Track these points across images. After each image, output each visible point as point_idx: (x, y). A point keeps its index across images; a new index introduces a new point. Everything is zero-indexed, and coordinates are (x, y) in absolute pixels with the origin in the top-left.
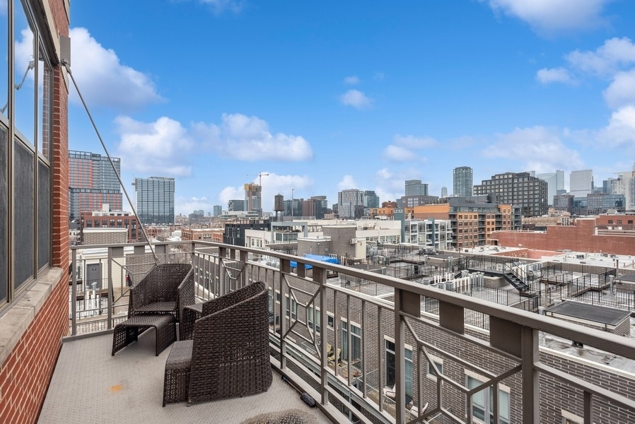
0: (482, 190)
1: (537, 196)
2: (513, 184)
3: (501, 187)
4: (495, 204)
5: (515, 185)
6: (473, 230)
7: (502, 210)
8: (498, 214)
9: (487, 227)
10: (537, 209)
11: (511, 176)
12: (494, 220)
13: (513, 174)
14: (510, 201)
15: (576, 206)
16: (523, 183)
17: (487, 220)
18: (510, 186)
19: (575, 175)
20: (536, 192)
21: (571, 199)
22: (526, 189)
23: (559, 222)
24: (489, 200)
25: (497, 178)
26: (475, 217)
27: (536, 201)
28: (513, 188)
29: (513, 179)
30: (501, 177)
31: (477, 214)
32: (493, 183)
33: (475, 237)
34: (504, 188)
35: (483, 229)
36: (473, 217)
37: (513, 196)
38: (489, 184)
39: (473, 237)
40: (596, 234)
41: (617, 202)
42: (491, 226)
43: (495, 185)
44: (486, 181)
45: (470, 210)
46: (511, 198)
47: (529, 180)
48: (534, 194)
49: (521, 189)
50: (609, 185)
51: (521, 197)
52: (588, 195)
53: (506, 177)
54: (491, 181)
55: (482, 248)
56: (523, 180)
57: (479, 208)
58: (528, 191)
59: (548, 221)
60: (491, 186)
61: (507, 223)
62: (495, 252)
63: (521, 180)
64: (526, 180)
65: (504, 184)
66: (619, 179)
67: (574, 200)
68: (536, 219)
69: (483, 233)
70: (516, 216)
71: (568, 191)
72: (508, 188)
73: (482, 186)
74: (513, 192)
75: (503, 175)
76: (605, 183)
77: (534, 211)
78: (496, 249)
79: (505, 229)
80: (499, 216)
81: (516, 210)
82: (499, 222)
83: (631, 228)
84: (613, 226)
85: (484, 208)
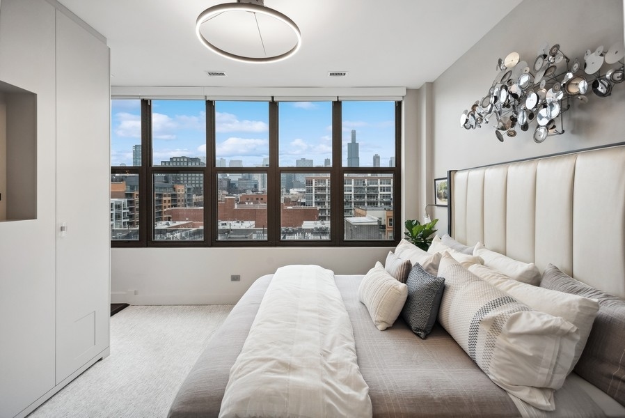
4: (172, 184)
7: (177, 190)
8: (174, 193)
9: (164, 205)
11: (186, 160)
12: (170, 198)
13: (188, 158)
14: (186, 182)
15: (232, 187)
17: (164, 199)
21: (229, 181)
24: (167, 179)
25: (175, 160)
30: (178, 160)
32: (171, 165)
35: (160, 207)
37: (187, 177)
38: (167, 164)
40: (236, 208)
41: (254, 185)
42: (167, 204)
44: (165, 162)
46: (186, 179)
47: (200, 164)
51: (193, 179)
52: (239, 179)
53: (182, 160)
54: (169, 162)
61: (181, 201)
62: (167, 226)
63: (194, 164)
64: (198, 164)
67: (231, 182)
69: (160, 211)
70: (189, 195)
75: (180, 158)
79: (179, 206)
80: (174, 195)
81: (189, 189)
82: (174, 201)
83: (257, 203)
84: (249, 202)
85: (161, 188)
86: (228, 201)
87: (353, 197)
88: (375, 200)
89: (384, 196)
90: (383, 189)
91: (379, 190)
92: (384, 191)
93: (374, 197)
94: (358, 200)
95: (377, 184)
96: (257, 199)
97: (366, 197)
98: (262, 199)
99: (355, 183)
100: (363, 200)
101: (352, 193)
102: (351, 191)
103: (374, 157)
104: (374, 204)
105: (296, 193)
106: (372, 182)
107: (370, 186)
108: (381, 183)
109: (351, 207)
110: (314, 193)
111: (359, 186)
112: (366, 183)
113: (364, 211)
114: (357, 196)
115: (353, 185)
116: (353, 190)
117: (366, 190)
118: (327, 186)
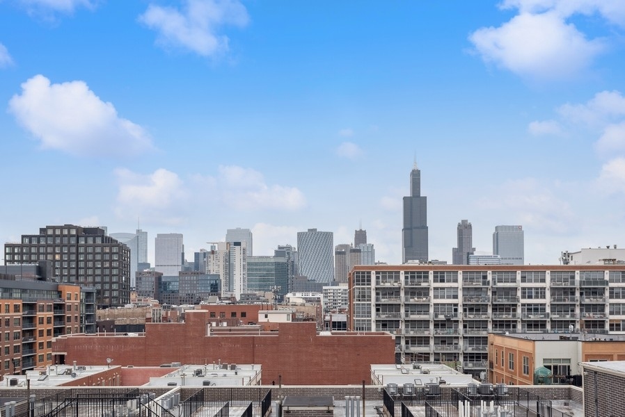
0: (21, 254)
1: (115, 272)
2: (78, 246)
3: (57, 250)
4: (51, 283)
5: (82, 250)
6: (12, 336)
7: (65, 295)
8: (58, 302)
9: (39, 328)
10: (115, 294)
11: (74, 232)
12: (51, 314)
13: (78, 228)
14: (73, 279)
15: (165, 289)
16: (95, 246)
17: (39, 314)
18: (73, 250)
19: (161, 239)
20: (115, 264)
21: (159, 277)
22: (98, 257)
23: (148, 316)
24: (41, 273)
25: (50, 232)
26: (16, 308)
27: (114, 279)
28: (78, 254)
29: (78, 237)
30: (58, 232)
31: (20, 303)
32: (43, 242)
33: (16, 349)
34: (61, 254)
35: (32, 332)
36: (12, 308)
37: (77, 268)
38: (34, 242)
39: (11, 350)
40: (209, 335)
41: (212, 285)
42: (45, 327)
43: (47, 246)
44: (30, 237)
45: (7, 295)
46: (73, 272)
47: (103, 242)
48: (111, 268)
49: (90, 257)
50: (201, 260)
51: (90, 272)
52: (180, 273)
53: (65, 232)
54: (38, 237)
55: (43, 373)
56: (94, 241)
57: (24, 291)
58: (103, 261)
59: (133, 315)
60: (38, 246)
61: (73, 319)
62: (70, 379)
63: (90, 241)
64: (99, 241)
65: (62, 246)
66: (213, 252)
67: (163, 280)
68: (116, 311)
69: (31, 341)
70: (88, 306)
71: (153, 266)
72: (69, 253)
73: (21, 246)
74: (77, 261)
75: (61, 228)
76: (197, 255)
77: (111, 297)
78: (69, 373)
79: (70, 330)
80: (59, 307)
81: (88, 294)
82: (59, 319)
83: (237, 323)
84: (218, 322)
85: (32, 291)
86: (192, 318)
87: (460, 310)
88: (510, 317)
89: (530, 309)
90: (527, 293)
91: (519, 294)
92: (530, 297)
93: (508, 310)
94: (471, 317)
95: (514, 281)
96: (234, 314)
97: (490, 310)
98: (243, 315)
99: (465, 279)
100: (483, 317)
101: (460, 301)
102: (456, 297)
103: (459, 225)
104: (508, 326)
105: (300, 301)
106: (504, 276)
107: (500, 285)
108: (523, 279)
109: (456, 331)
110: (373, 302)
111: (475, 285)
112: (490, 278)
113: (531, 344)
114: (469, 308)
115: (460, 284)
116: (460, 294)
117: (490, 293)
118: (403, 285)
